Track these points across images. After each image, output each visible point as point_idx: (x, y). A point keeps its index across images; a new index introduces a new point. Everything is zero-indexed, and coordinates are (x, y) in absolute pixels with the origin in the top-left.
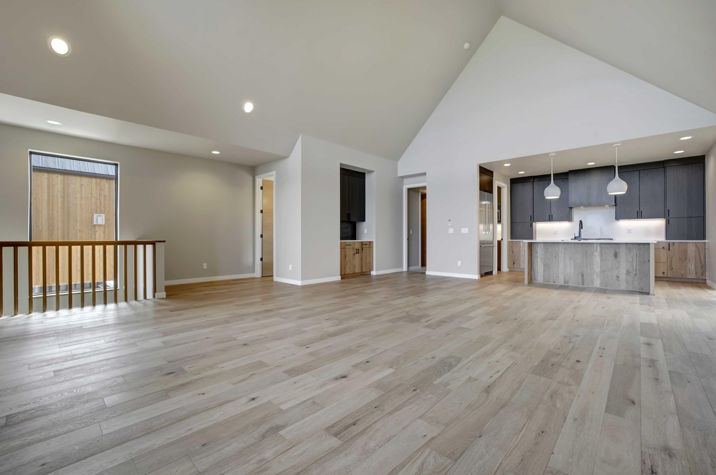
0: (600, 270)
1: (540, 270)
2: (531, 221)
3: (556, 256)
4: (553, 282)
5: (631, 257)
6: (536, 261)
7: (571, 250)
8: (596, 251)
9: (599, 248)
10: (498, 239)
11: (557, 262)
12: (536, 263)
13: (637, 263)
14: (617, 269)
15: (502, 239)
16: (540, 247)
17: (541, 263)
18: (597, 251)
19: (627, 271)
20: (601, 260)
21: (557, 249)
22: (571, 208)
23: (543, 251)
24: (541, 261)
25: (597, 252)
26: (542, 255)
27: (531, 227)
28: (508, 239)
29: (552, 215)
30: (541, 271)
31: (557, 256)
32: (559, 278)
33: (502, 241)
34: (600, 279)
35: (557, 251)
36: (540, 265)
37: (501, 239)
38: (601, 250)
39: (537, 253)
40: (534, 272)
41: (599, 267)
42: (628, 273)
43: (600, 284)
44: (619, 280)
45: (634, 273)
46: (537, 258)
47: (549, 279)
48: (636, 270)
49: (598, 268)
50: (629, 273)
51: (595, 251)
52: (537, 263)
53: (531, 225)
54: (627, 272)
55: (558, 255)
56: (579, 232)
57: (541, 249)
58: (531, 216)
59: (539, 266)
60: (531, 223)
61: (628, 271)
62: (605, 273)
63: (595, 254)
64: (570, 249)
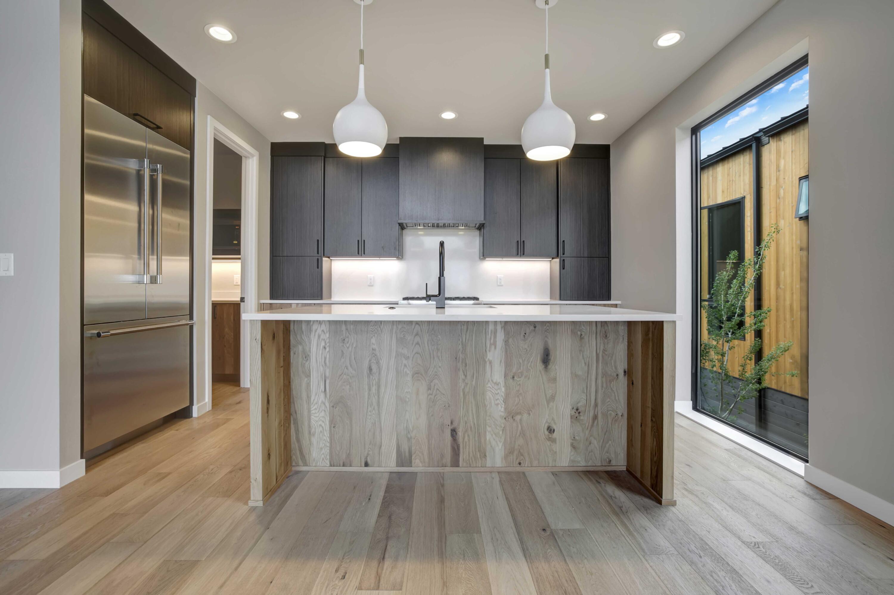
0: (503, 409)
1: (320, 423)
2: (318, 253)
3: (370, 369)
4: (363, 464)
5: (585, 364)
6: (304, 385)
7: (418, 344)
8: (493, 347)
9: (501, 336)
10: (213, 299)
11: (374, 389)
12: (304, 395)
13: (599, 381)
14: (548, 404)
15: (242, 299)
16: (319, 336)
17: (322, 396)
18: (495, 344)
19: (574, 410)
20: (506, 376)
21: (373, 341)
22: (402, 227)
23: (327, 349)
24: (322, 387)
25: (495, 348)
26: (325, 363)
27: (318, 268)
28: (259, 297)
29: (364, 241)
30: (323, 425)
31: (374, 367)
32: (380, 447)
33: (242, 304)
34: (503, 440)
35: (373, 349)
36: (320, 402)
37: (239, 299)
38: (506, 342)
39: (307, 357)
40: (297, 431)
41: (501, 401)
42: (577, 415)
43: (506, 457)
44: (554, 441)
45: (592, 414)
46: (309, 376)
47: (349, 455)
48: (596, 405)
49: (497, 404)
50: (579, 413)
51: (490, 344)
52: (309, 397)
53: (319, 264)
54: (573, 413)
55: (378, 363)
56: (440, 278)
57: (323, 344)
58: (318, 241)
59: (316, 406)
60: (318, 259)
61: (577, 410)
62: (518, 418)
63: (490, 356)
64: (417, 339)
